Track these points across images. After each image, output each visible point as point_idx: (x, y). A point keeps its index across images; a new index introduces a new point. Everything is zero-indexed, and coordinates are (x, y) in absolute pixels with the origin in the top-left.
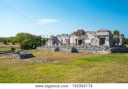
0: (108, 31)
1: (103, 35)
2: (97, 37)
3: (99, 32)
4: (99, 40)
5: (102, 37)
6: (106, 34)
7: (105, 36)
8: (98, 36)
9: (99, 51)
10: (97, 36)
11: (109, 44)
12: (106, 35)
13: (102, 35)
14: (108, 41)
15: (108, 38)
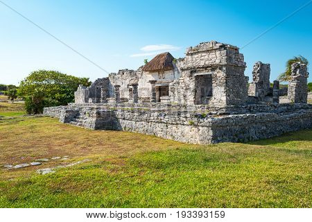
0: (223, 47)
1: (207, 63)
2: (188, 72)
3: (195, 53)
4: (192, 86)
5: (202, 74)
6: (218, 58)
7: (213, 68)
8: (193, 70)
9: (174, 127)
10: (187, 69)
11: (224, 98)
12: (217, 62)
13: (202, 64)
14: (223, 89)
15: (221, 74)
